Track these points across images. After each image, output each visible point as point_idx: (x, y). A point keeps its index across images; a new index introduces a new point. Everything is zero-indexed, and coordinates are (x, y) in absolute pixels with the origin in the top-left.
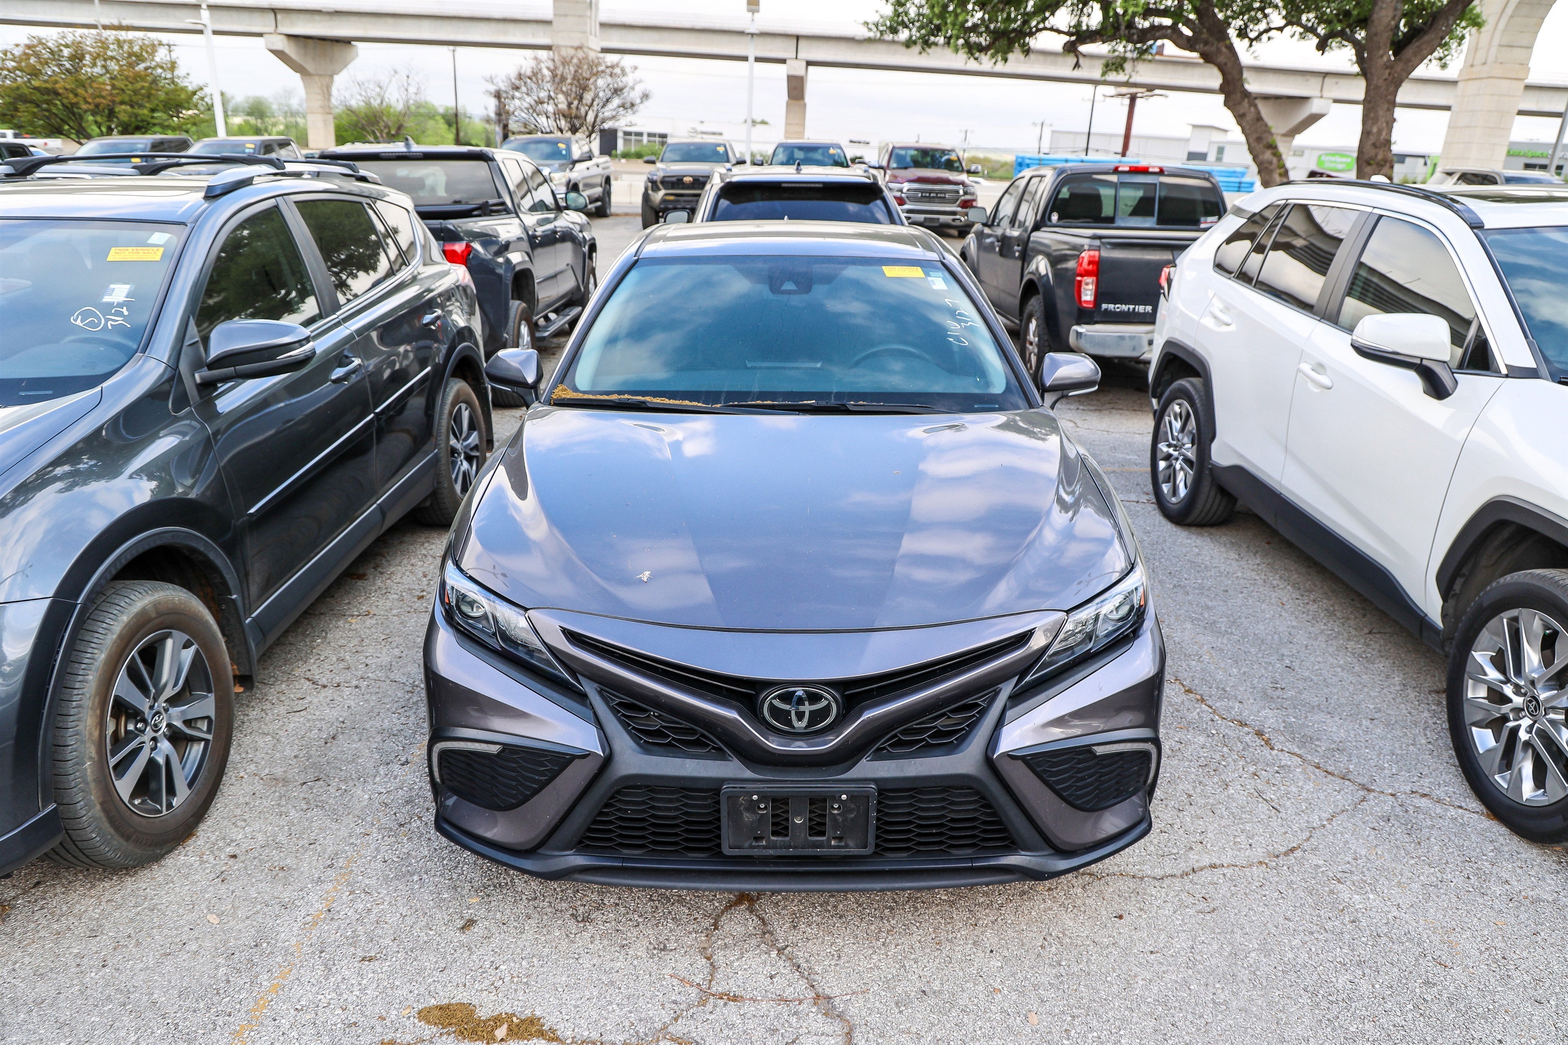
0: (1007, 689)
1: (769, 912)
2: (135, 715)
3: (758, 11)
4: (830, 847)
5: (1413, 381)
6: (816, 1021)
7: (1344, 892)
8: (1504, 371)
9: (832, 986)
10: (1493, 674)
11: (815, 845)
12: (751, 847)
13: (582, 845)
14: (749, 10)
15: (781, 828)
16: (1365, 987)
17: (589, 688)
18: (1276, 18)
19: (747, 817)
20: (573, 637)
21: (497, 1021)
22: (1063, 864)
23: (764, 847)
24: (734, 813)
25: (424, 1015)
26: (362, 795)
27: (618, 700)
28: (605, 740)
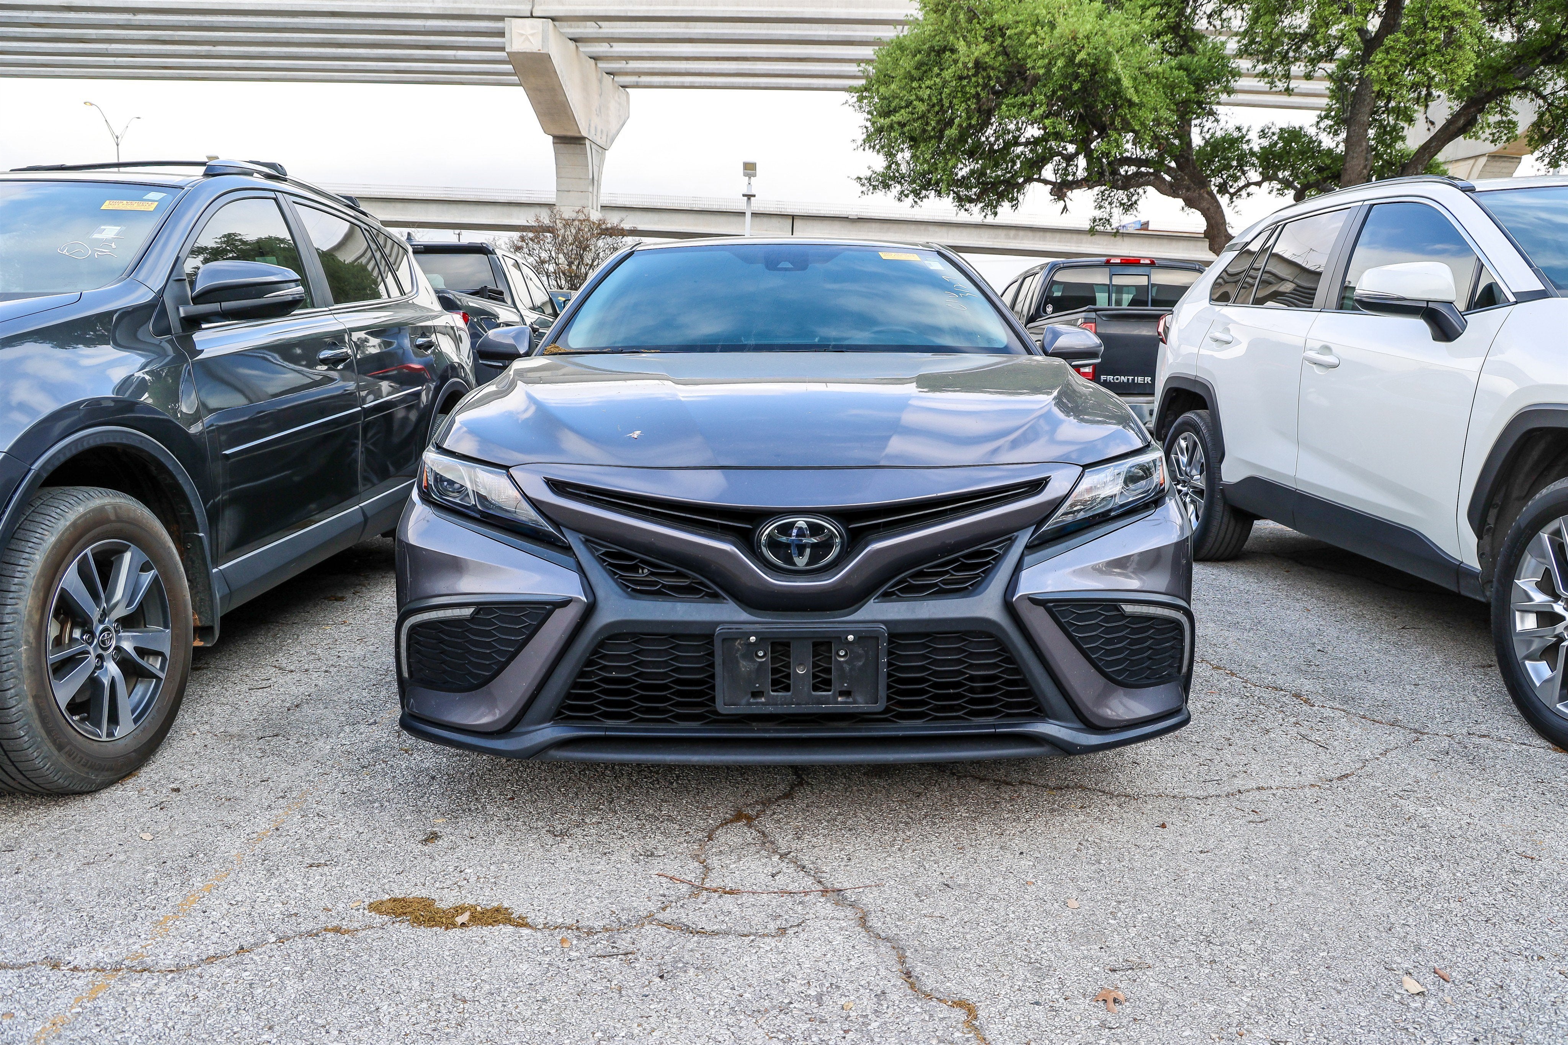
0: (1024, 538)
1: (769, 826)
2: (83, 622)
3: (755, 175)
4: (837, 703)
5: (1419, 326)
6: (825, 907)
7: (1409, 807)
8: (1512, 299)
9: (841, 880)
10: (1539, 598)
11: (819, 701)
12: (750, 704)
13: (559, 715)
14: (745, 175)
15: (781, 681)
16: (1444, 875)
17: (572, 539)
18: (1254, 175)
19: (745, 666)
20: (557, 486)
21: (459, 910)
22: (1094, 739)
23: (763, 704)
24: (731, 662)
25: (376, 907)
26: (323, 746)
27: (604, 550)
28: (588, 586)
